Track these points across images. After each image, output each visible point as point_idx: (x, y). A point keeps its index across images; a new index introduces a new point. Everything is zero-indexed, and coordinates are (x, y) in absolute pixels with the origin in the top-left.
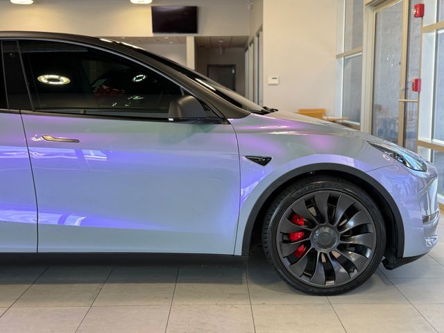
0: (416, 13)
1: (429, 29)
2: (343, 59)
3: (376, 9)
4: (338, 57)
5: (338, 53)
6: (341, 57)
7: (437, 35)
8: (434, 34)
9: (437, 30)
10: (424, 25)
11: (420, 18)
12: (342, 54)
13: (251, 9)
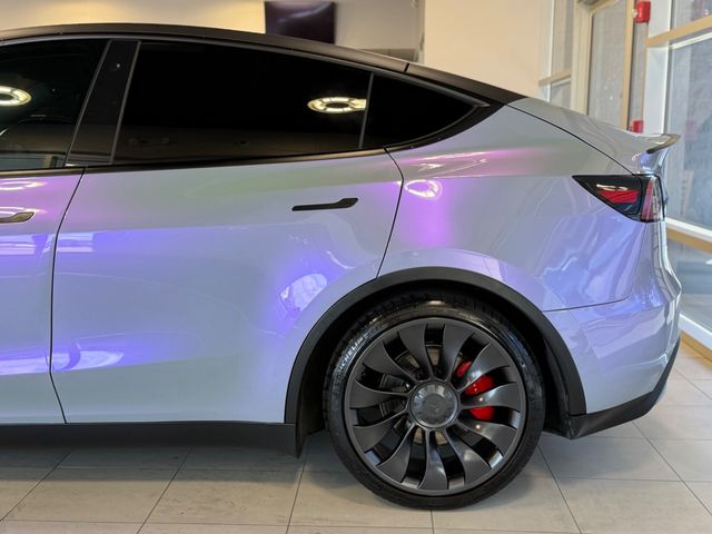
0: (638, 16)
1: (658, 42)
2: (549, 87)
3: (591, 10)
4: (542, 83)
5: (541, 78)
6: (546, 84)
7: (670, 51)
8: (667, 49)
9: (671, 43)
10: (650, 35)
11: (645, 24)
12: (547, 79)
13: (416, 6)
